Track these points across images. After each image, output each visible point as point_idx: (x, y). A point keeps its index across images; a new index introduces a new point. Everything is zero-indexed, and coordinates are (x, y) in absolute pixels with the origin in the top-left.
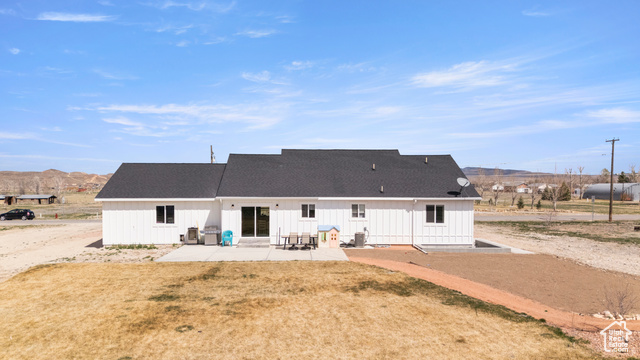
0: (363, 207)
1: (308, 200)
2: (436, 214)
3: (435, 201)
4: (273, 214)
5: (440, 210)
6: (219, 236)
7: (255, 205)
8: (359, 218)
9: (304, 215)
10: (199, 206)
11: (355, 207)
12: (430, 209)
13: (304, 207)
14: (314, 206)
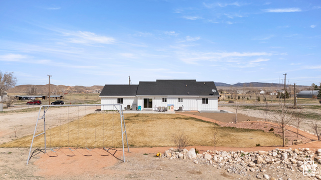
0: (182, 99)
1: (164, 96)
2: (205, 101)
3: (205, 97)
4: (153, 101)
5: (207, 100)
6: (137, 108)
7: (148, 98)
8: (181, 102)
9: (163, 101)
10: (130, 98)
11: (179, 99)
12: (203, 99)
13: (163, 99)
14: (166, 98)
